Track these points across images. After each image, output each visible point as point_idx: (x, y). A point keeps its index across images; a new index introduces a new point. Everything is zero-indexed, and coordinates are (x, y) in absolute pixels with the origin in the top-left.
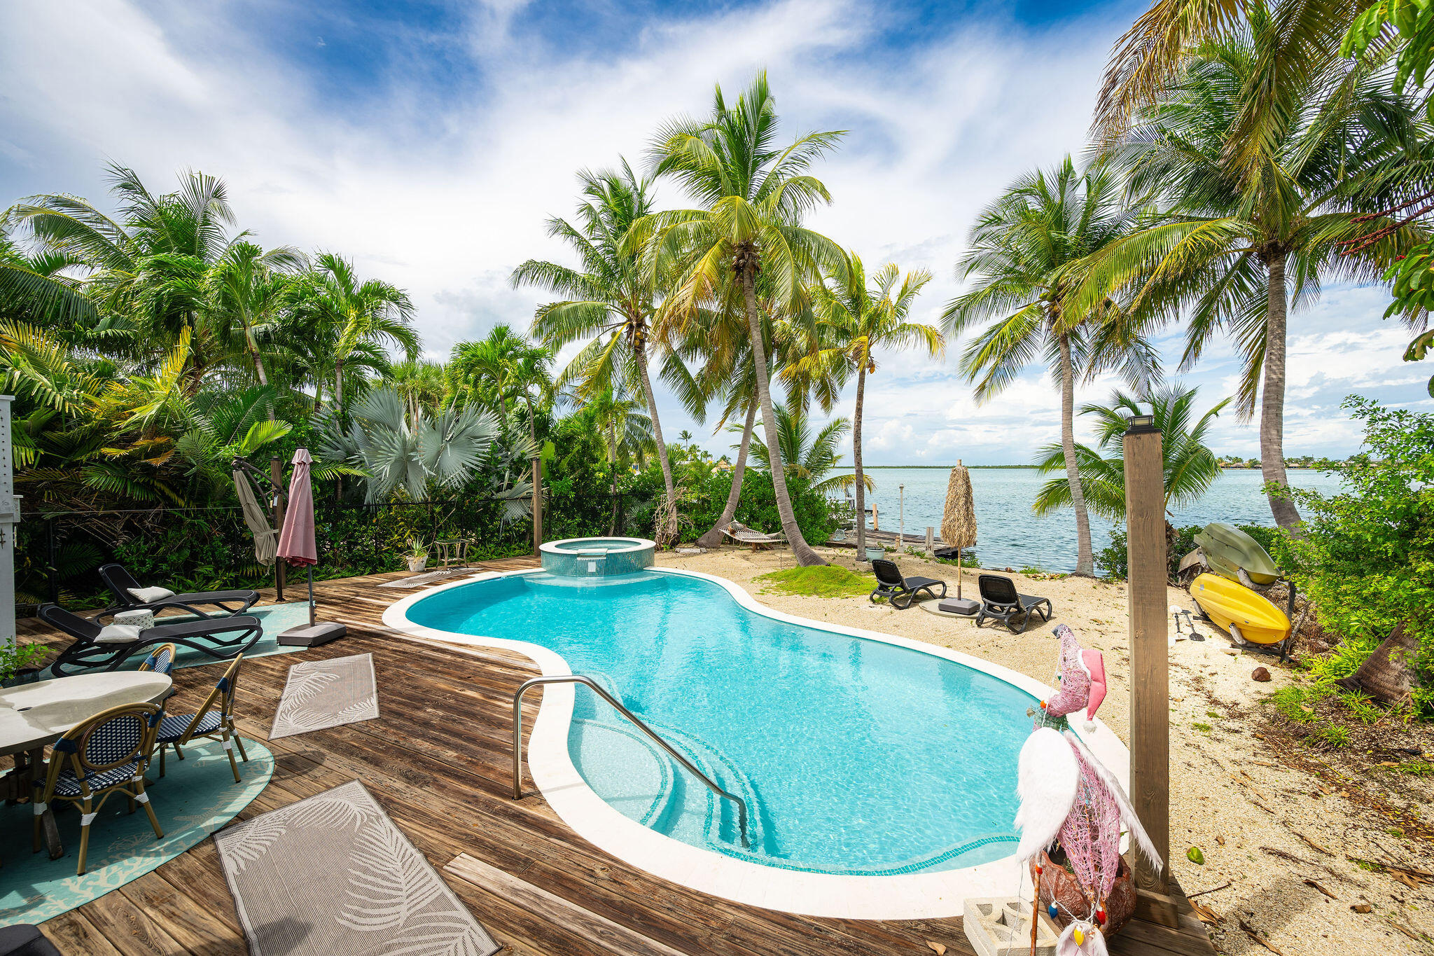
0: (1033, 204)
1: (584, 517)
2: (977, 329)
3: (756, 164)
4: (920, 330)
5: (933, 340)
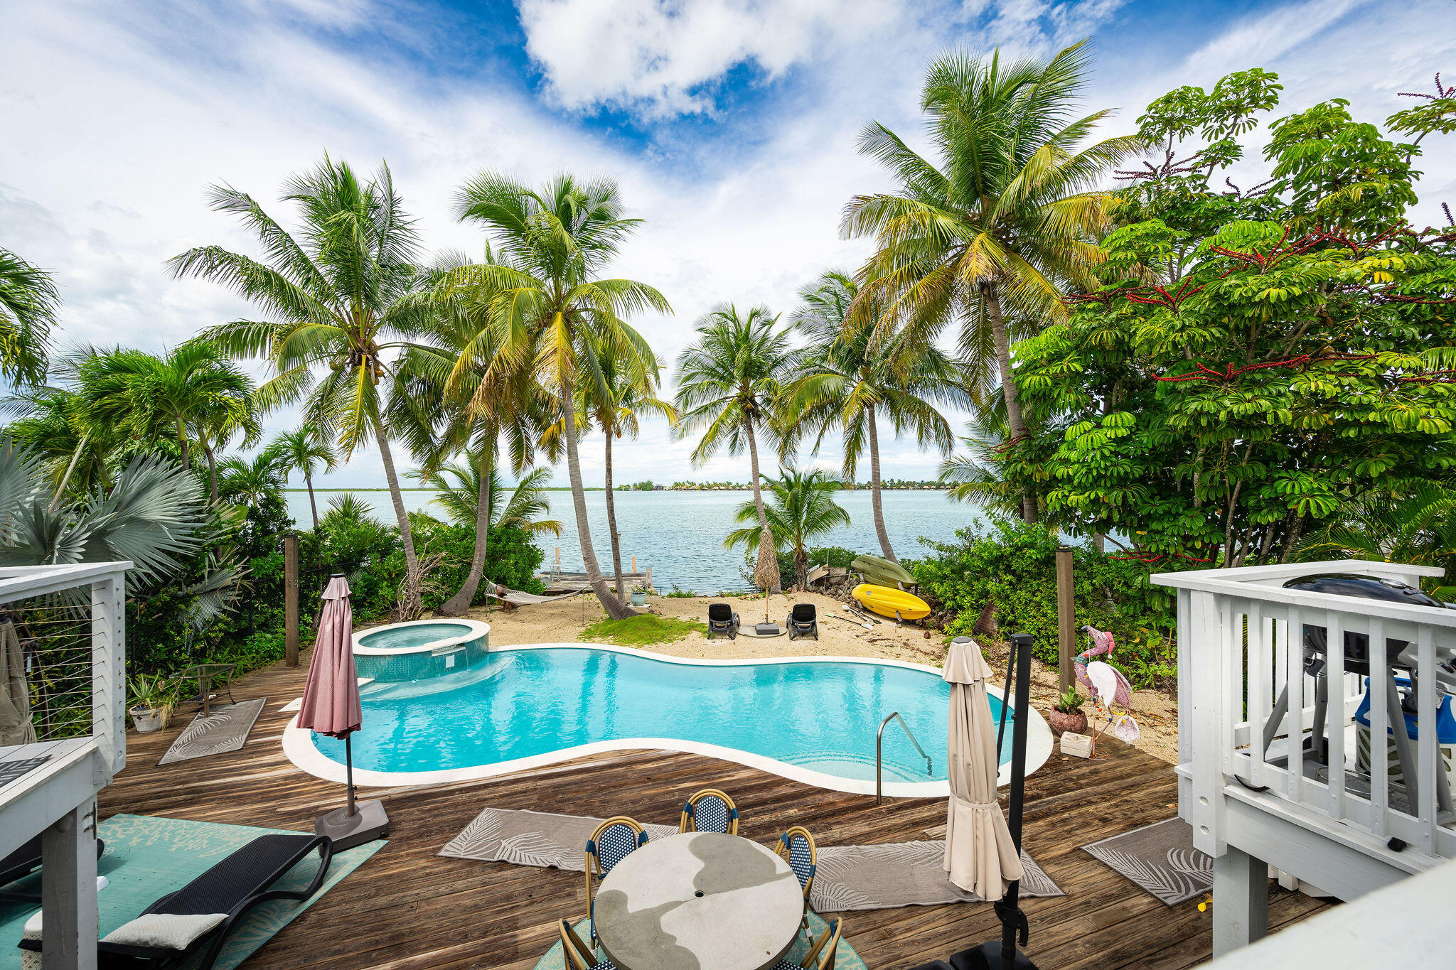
0: (732, 327)
4: (659, 405)
5: (672, 414)
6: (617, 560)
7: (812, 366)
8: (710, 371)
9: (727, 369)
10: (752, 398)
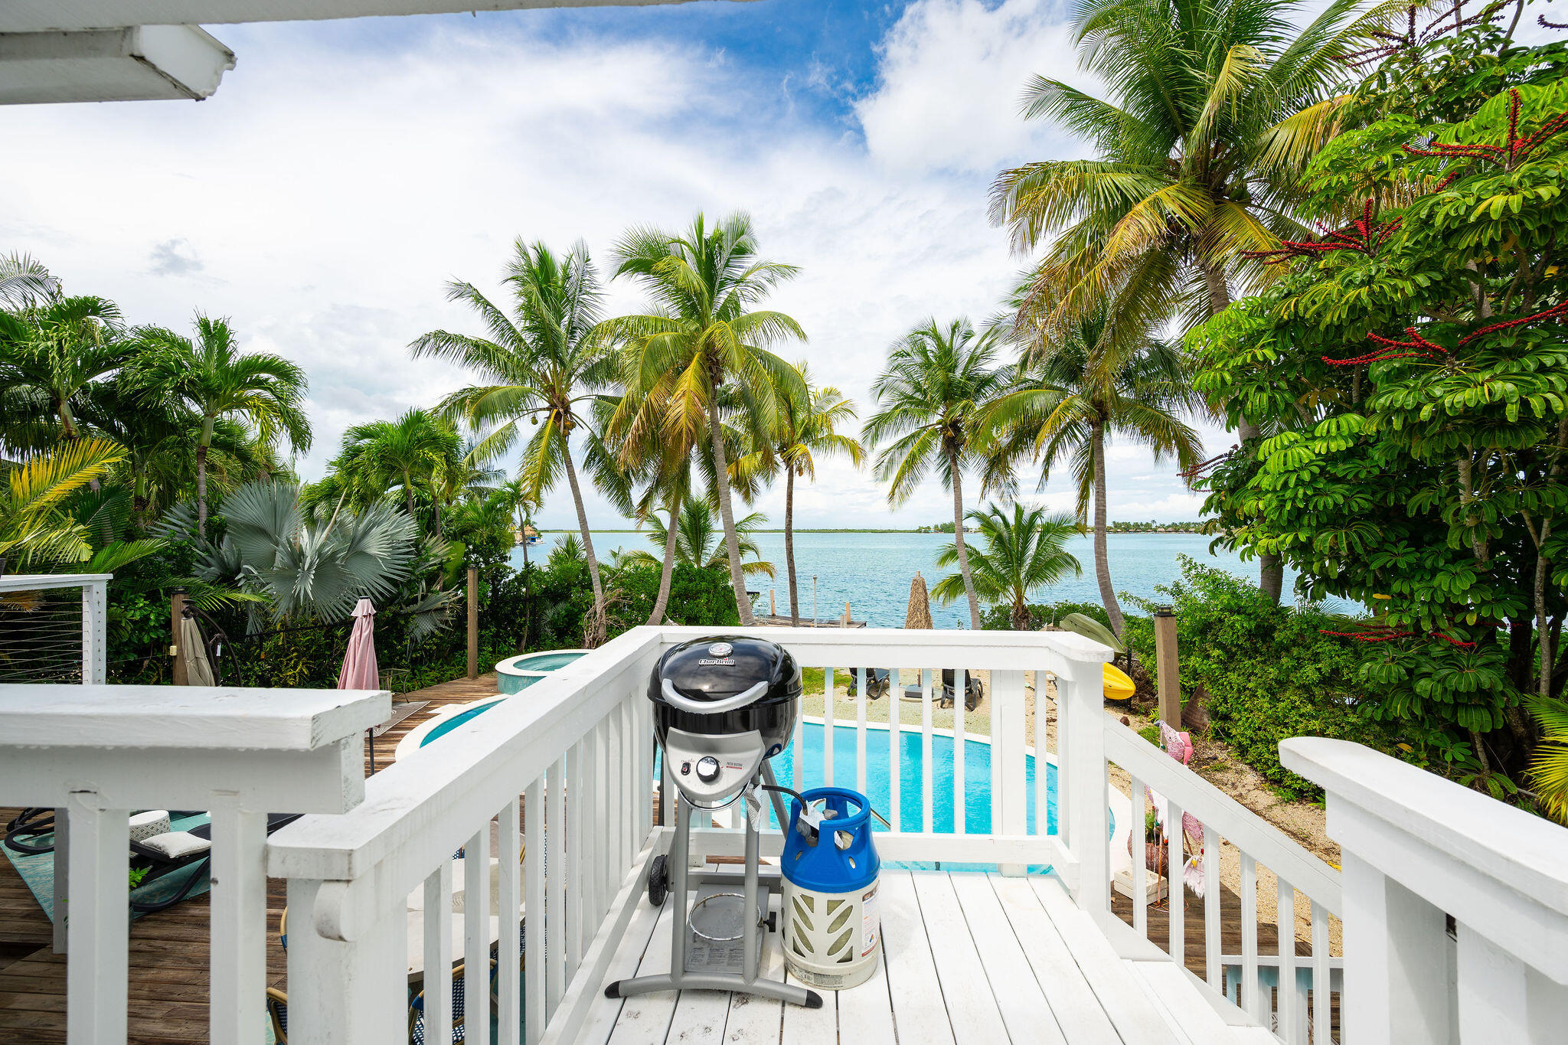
0: (931, 345)
1: (498, 626)
2: (888, 442)
3: (722, 284)
4: (843, 441)
5: (856, 452)
6: (794, 604)
7: (1022, 383)
8: (910, 398)
9: (925, 393)
10: (954, 425)
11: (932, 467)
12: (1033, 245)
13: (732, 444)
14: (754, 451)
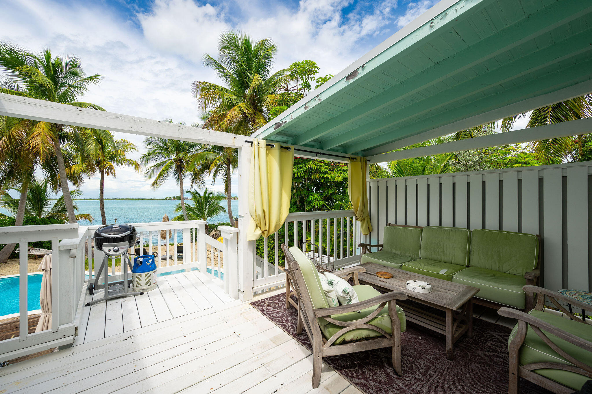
2: (152, 164)
3: (62, 85)
4: (131, 162)
5: (137, 166)
7: (205, 148)
8: (162, 148)
9: (168, 147)
10: (180, 161)
11: (172, 175)
12: (206, 109)
13: (68, 158)
14: (82, 163)
